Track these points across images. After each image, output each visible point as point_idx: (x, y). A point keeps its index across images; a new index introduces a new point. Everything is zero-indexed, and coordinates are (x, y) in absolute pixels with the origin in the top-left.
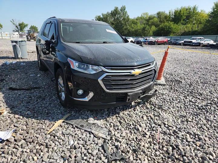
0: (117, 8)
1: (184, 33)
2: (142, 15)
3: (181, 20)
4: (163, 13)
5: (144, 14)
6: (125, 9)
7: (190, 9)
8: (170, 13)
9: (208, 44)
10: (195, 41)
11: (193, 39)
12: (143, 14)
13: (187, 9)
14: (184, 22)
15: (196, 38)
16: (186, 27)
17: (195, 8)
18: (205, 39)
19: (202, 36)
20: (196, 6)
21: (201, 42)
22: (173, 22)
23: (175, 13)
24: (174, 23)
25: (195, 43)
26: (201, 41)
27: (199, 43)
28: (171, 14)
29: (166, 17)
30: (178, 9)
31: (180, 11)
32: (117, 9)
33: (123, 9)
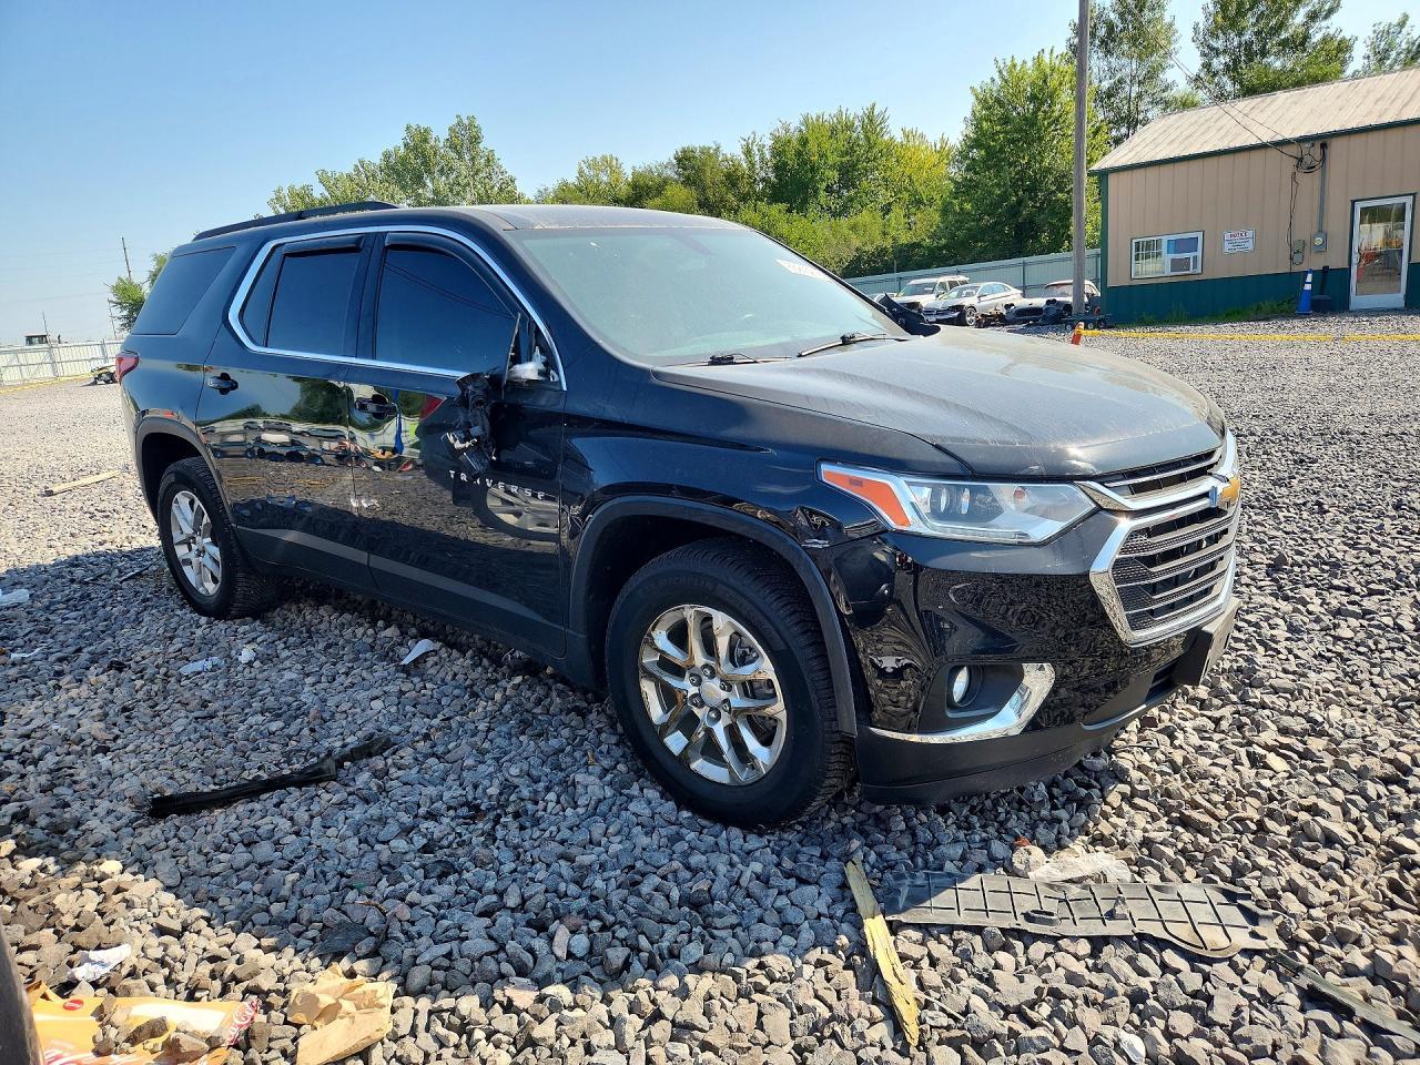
0: (424, 136)
1: (859, 259)
2: (581, 172)
3: (816, 191)
4: (709, 155)
5: (593, 165)
6: (475, 140)
7: (849, 127)
8: (748, 152)
9: (1007, 307)
10: (933, 296)
11: (920, 290)
12: (589, 167)
13: (833, 131)
14: (834, 203)
15: (934, 285)
16: (854, 228)
17: (872, 122)
18: (982, 285)
19: (954, 268)
20: (876, 113)
21: (967, 302)
22: (783, 206)
23: (778, 152)
24: (789, 211)
25: (939, 312)
26: (959, 296)
27: (959, 308)
28: (757, 158)
29: (732, 179)
30: (787, 131)
31: (804, 142)
32: (426, 141)
33: (466, 138)
